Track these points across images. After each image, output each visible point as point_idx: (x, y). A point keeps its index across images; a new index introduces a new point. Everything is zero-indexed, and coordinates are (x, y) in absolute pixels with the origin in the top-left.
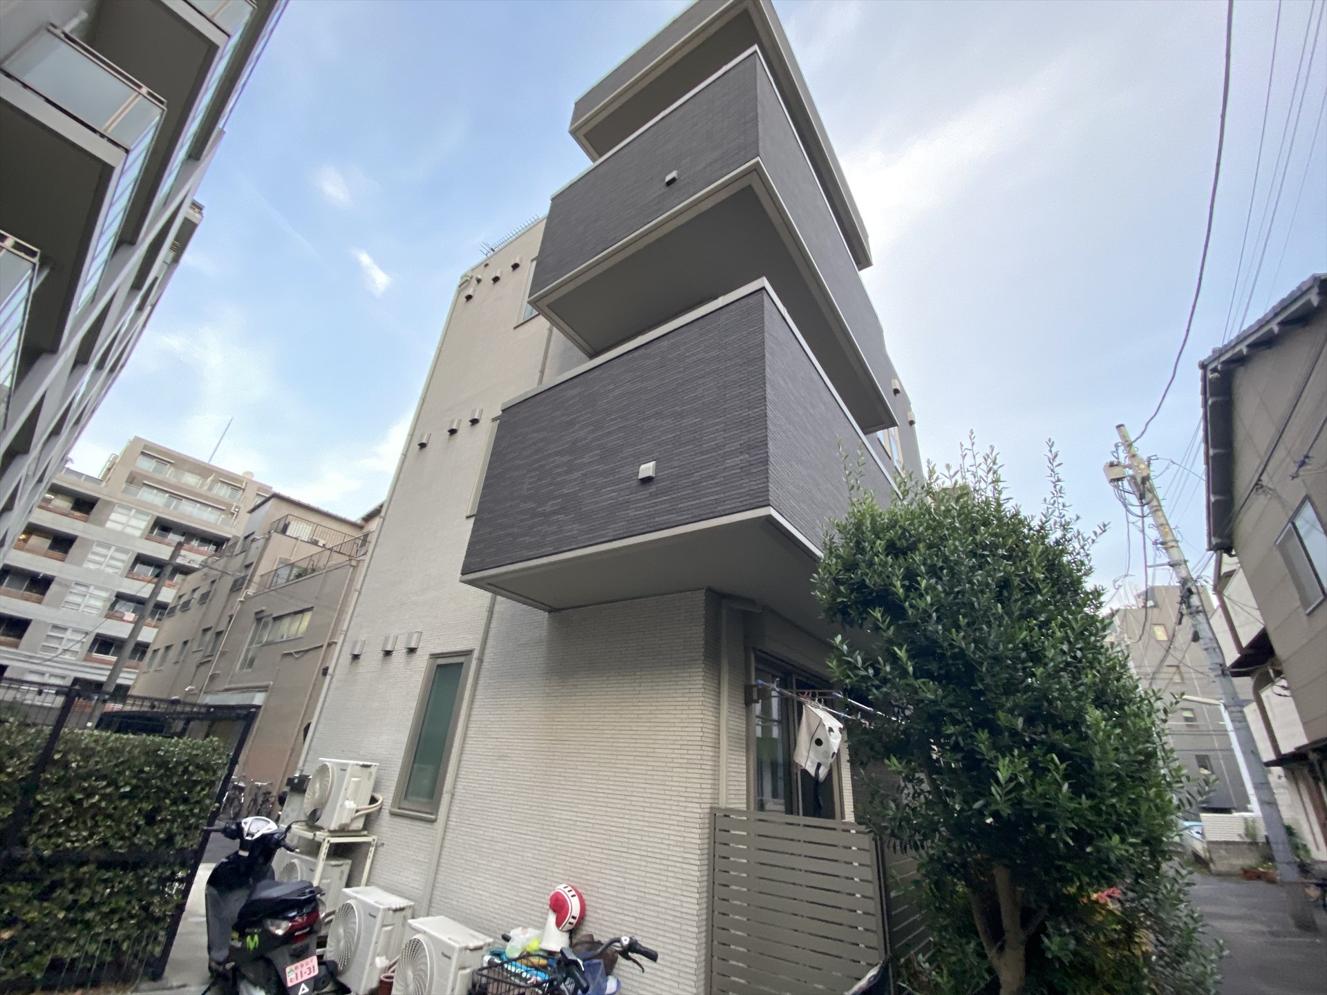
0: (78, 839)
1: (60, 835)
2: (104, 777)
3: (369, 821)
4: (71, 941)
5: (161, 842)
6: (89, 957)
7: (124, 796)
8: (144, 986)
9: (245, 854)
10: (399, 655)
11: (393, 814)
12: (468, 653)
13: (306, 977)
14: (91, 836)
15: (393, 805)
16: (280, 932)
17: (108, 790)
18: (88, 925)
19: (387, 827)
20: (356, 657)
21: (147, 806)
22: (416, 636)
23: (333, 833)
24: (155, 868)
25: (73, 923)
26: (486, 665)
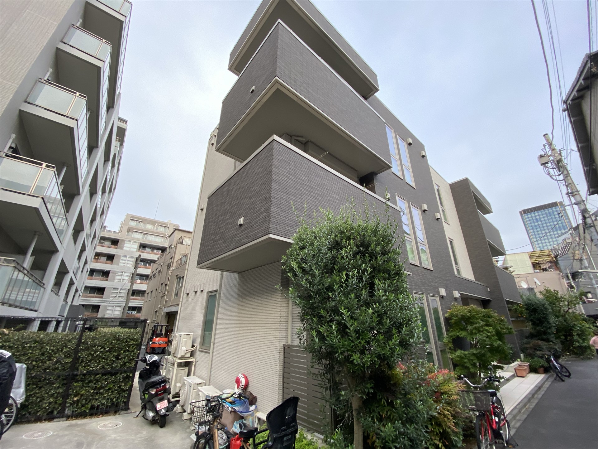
0: (94, 366)
1: (89, 366)
2: (100, 346)
3: (192, 354)
4: (96, 399)
5: (121, 366)
6: (103, 404)
7: (107, 351)
8: (122, 412)
9: (148, 367)
10: (199, 293)
11: (200, 351)
12: (216, 291)
13: (163, 407)
14: (98, 365)
15: (200, 348)
16: (153, 393)
17: (102, 350)
18: (102, 394)
19: (198, 354)
20: (188, 294)
21: (115, 354)
22: (202, 285)
23: (180, 358)
24: (121, 374)
25: (97, 393)
26: (222, 295)
